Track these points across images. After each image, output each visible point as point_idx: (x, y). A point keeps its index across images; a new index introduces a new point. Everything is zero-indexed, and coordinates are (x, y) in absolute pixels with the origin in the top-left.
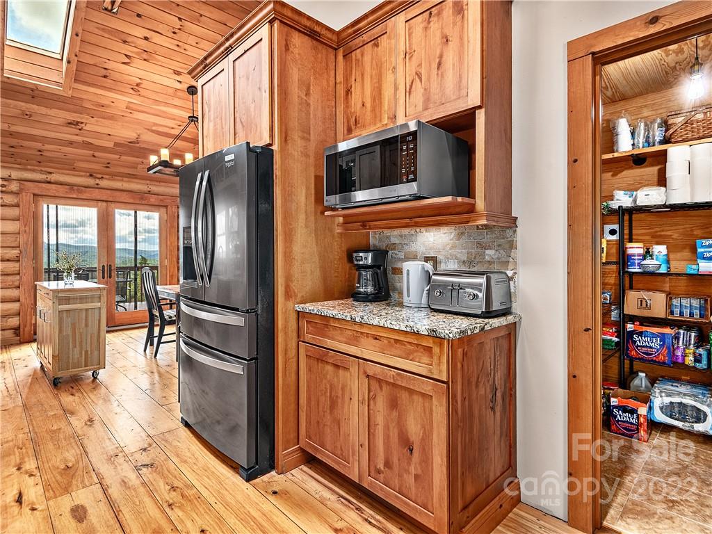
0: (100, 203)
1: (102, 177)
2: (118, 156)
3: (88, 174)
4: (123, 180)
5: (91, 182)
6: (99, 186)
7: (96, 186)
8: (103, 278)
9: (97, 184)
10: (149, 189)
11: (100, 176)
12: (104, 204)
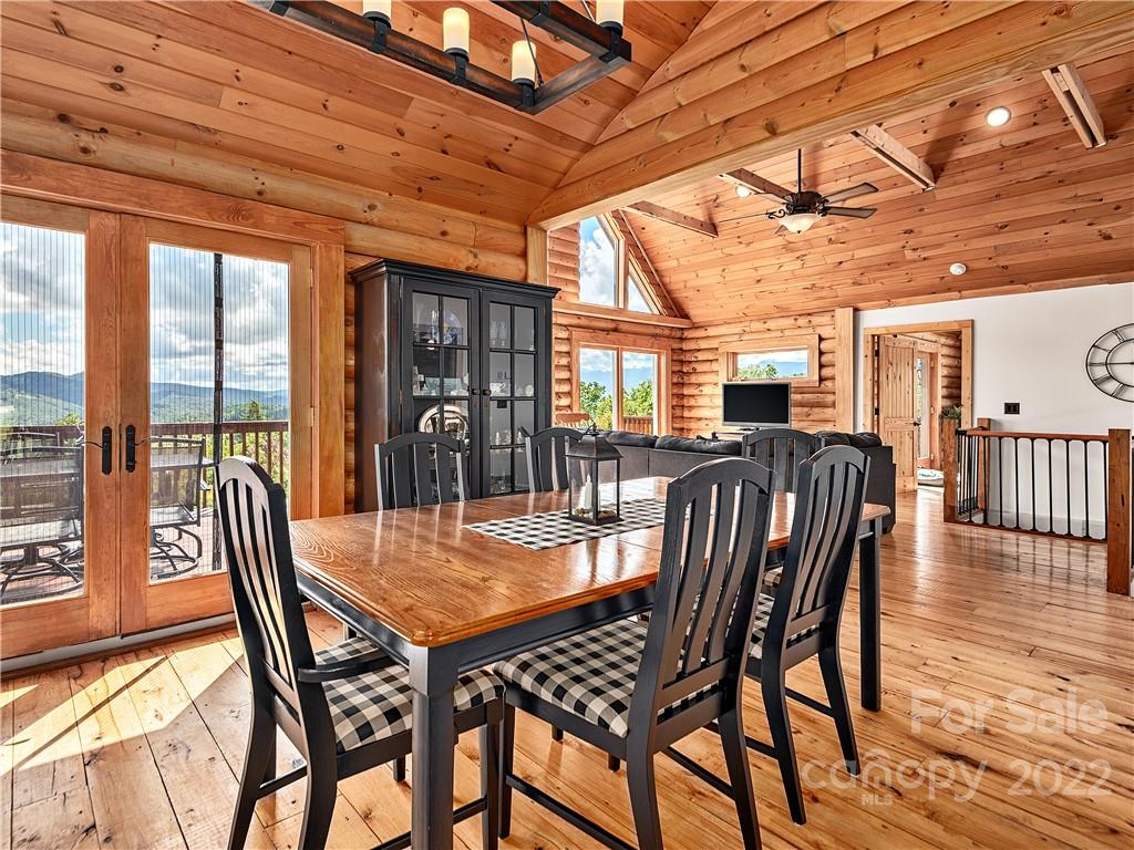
0: (95, 220)
1: (103, 130)
2: (152, 40)
3: (52, 113)
4: (174, 148)
5: (62, 138)
6: (90, 158)
7: (82, 157)
8: (107, 469)
9: (85, 150)
10: (259, 187)
11: (96, 125)
12: (111, 222)
